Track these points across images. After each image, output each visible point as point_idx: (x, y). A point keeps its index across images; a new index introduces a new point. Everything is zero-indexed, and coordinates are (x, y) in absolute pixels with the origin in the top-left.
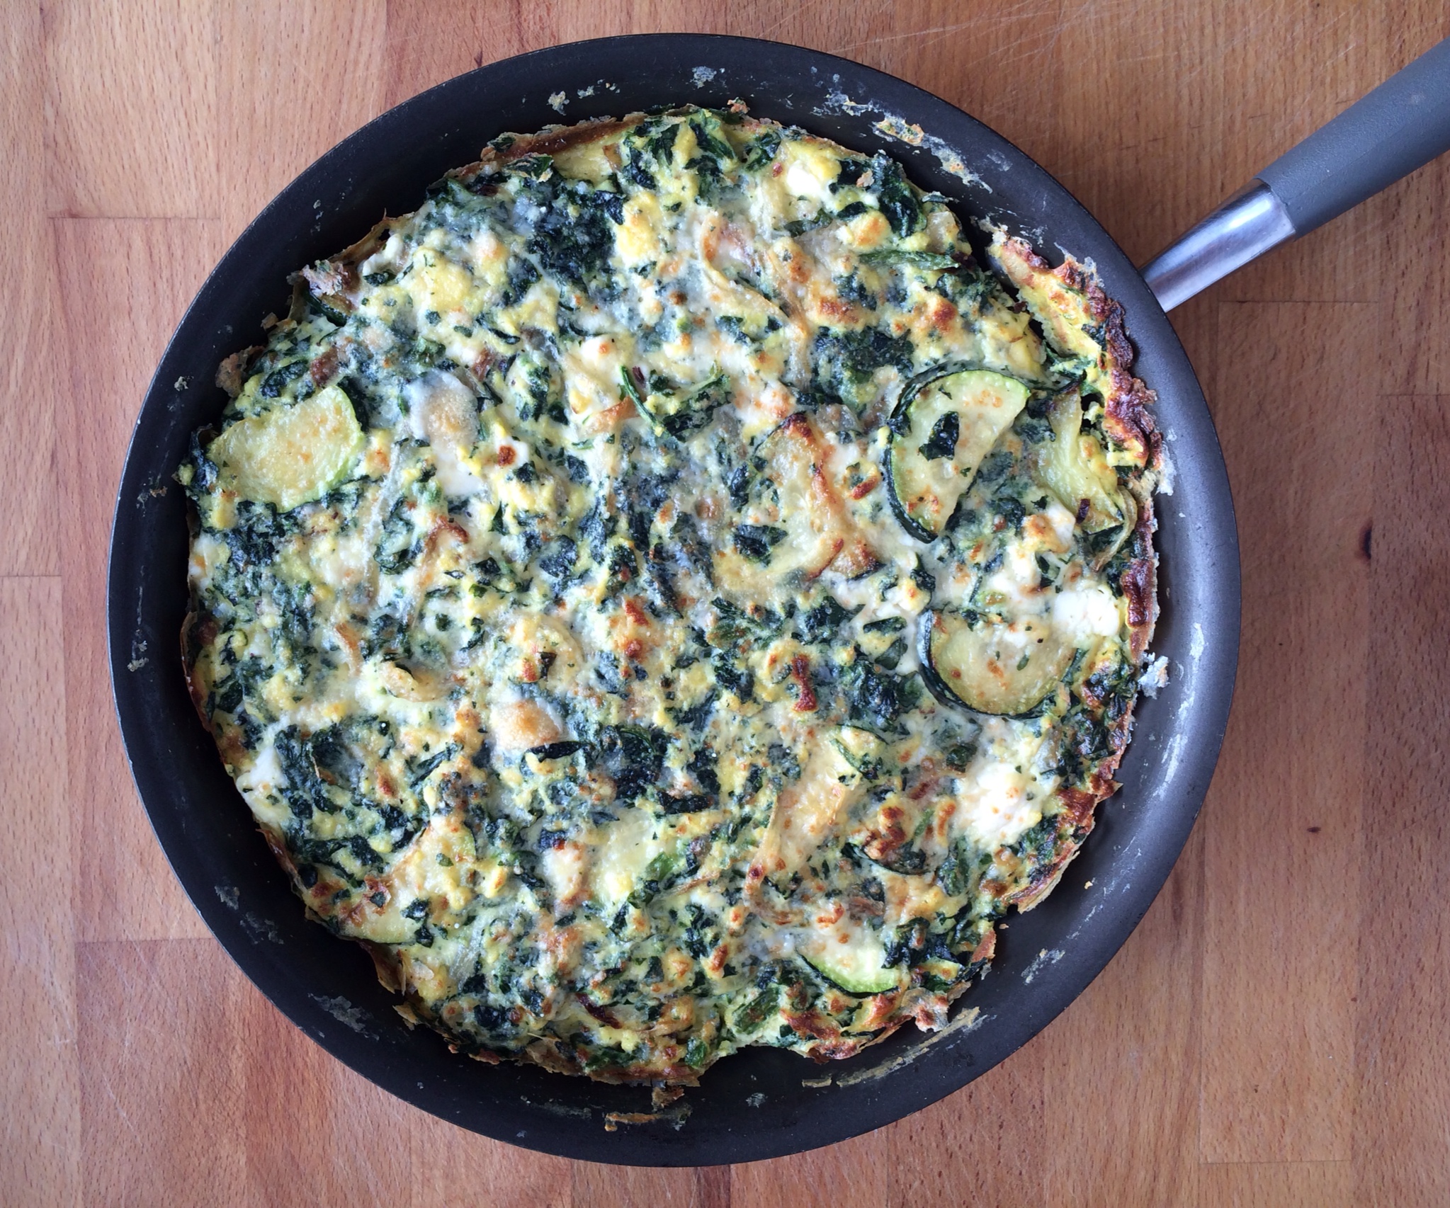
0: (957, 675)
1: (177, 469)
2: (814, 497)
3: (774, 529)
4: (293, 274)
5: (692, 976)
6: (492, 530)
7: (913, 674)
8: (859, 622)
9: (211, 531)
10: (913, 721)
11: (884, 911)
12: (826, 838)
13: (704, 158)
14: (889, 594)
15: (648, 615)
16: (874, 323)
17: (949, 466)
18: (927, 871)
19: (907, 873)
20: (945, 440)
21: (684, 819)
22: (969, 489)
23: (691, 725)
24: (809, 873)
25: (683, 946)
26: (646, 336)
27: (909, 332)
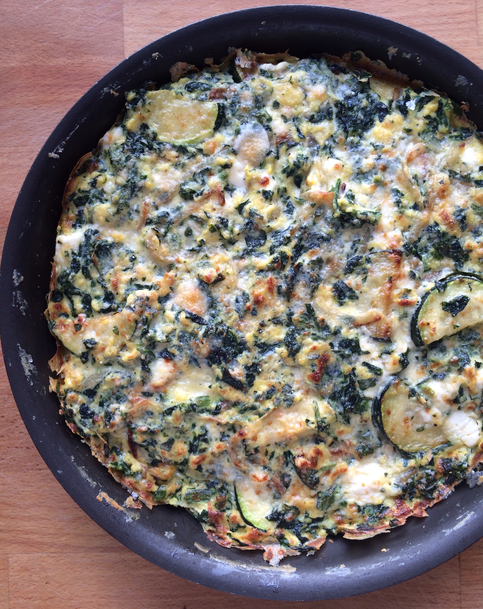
0: (389, 413)
1: (129, 91)
2: (381, 291)
3: (354, 292)
4: (233, 48)
5: (182, 459)
6: (236, 208)
7: (370, 399)
8: (363, 358)
9: (124, 127)
10: (355, 419)
11: (284, 493)
12: (281, 442)
13: (435, 119)
14: (384, 356)
15: (275, 290)
16: (459, 236)
17: (450, 319)
18: (315, 490)
19: (305, 484)
20: (456, 306)
21: (227, 388)
22: (452, 335)
23: (260, 350)
24: (263, 451)
25: (188, 443)
26: (358, 174)
27: (471, 251)
